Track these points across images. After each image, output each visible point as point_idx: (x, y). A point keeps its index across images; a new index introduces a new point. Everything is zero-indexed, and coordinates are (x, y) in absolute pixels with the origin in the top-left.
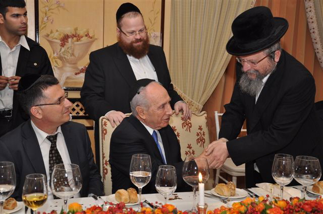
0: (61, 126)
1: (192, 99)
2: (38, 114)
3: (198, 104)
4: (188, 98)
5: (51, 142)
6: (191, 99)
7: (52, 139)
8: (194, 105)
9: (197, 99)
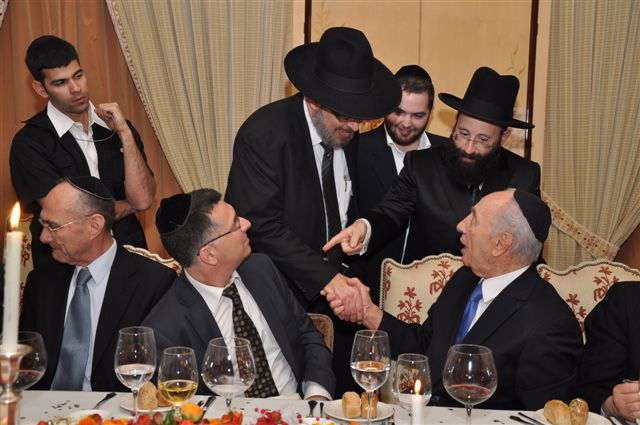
0: (238, 270)
1: (595, 233)
2: (210, 258)
3: (607, 243)
4: (586, 230)
5: (232, 298)
6: (592, 234)
7: (231, 293)
8: (599, 245)
9: (606, 234)
